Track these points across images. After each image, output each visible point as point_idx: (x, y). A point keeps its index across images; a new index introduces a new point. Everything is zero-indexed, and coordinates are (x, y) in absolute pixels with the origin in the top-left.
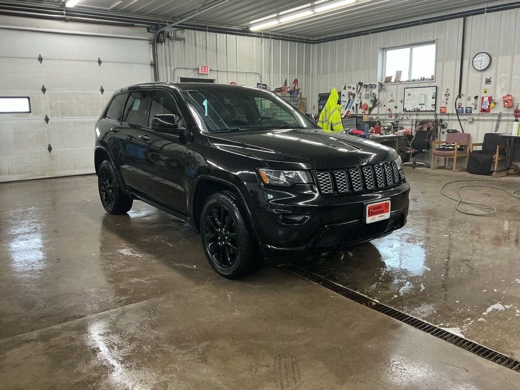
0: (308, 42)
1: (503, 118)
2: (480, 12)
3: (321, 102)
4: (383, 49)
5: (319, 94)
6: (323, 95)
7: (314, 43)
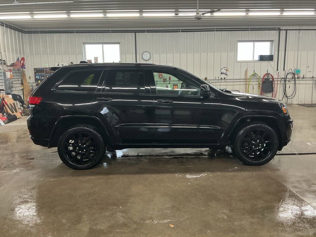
0: (22, 32)
1: (158, 83)
2: (143, 31)
3: (37, 74)
4: (84, 43)
5: (35, 69)
6: (38, 69)
7: (25, 33)
